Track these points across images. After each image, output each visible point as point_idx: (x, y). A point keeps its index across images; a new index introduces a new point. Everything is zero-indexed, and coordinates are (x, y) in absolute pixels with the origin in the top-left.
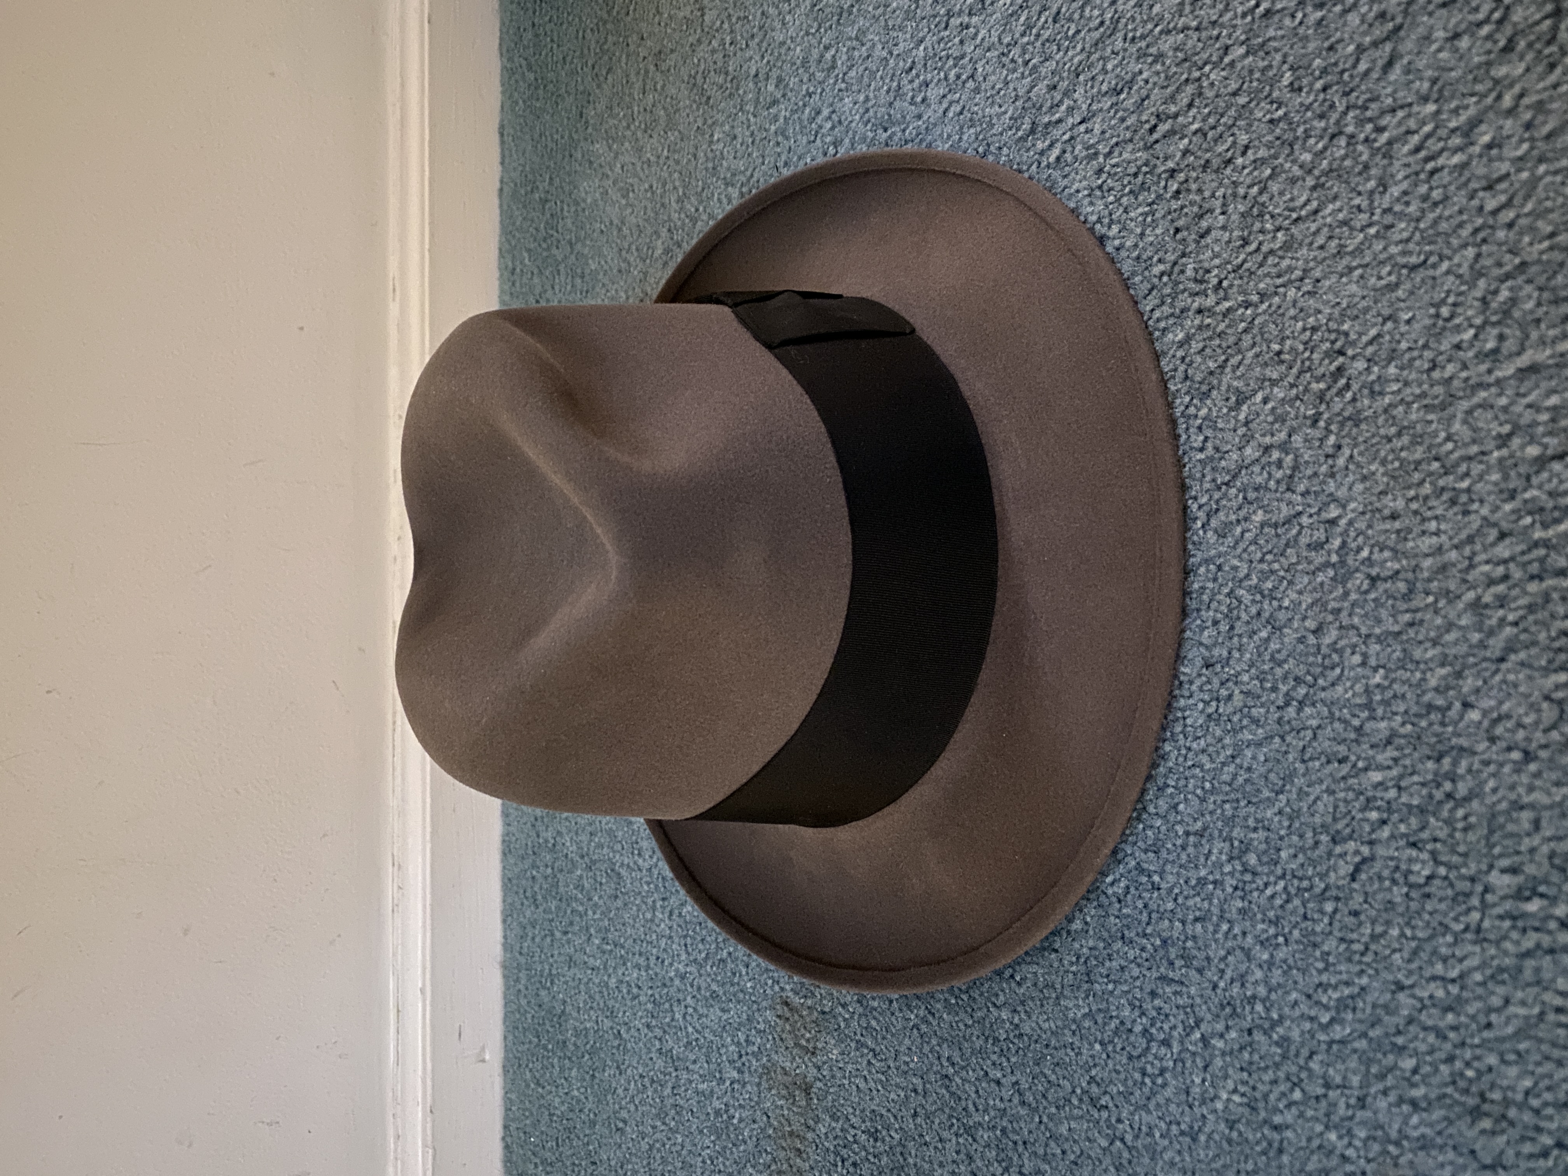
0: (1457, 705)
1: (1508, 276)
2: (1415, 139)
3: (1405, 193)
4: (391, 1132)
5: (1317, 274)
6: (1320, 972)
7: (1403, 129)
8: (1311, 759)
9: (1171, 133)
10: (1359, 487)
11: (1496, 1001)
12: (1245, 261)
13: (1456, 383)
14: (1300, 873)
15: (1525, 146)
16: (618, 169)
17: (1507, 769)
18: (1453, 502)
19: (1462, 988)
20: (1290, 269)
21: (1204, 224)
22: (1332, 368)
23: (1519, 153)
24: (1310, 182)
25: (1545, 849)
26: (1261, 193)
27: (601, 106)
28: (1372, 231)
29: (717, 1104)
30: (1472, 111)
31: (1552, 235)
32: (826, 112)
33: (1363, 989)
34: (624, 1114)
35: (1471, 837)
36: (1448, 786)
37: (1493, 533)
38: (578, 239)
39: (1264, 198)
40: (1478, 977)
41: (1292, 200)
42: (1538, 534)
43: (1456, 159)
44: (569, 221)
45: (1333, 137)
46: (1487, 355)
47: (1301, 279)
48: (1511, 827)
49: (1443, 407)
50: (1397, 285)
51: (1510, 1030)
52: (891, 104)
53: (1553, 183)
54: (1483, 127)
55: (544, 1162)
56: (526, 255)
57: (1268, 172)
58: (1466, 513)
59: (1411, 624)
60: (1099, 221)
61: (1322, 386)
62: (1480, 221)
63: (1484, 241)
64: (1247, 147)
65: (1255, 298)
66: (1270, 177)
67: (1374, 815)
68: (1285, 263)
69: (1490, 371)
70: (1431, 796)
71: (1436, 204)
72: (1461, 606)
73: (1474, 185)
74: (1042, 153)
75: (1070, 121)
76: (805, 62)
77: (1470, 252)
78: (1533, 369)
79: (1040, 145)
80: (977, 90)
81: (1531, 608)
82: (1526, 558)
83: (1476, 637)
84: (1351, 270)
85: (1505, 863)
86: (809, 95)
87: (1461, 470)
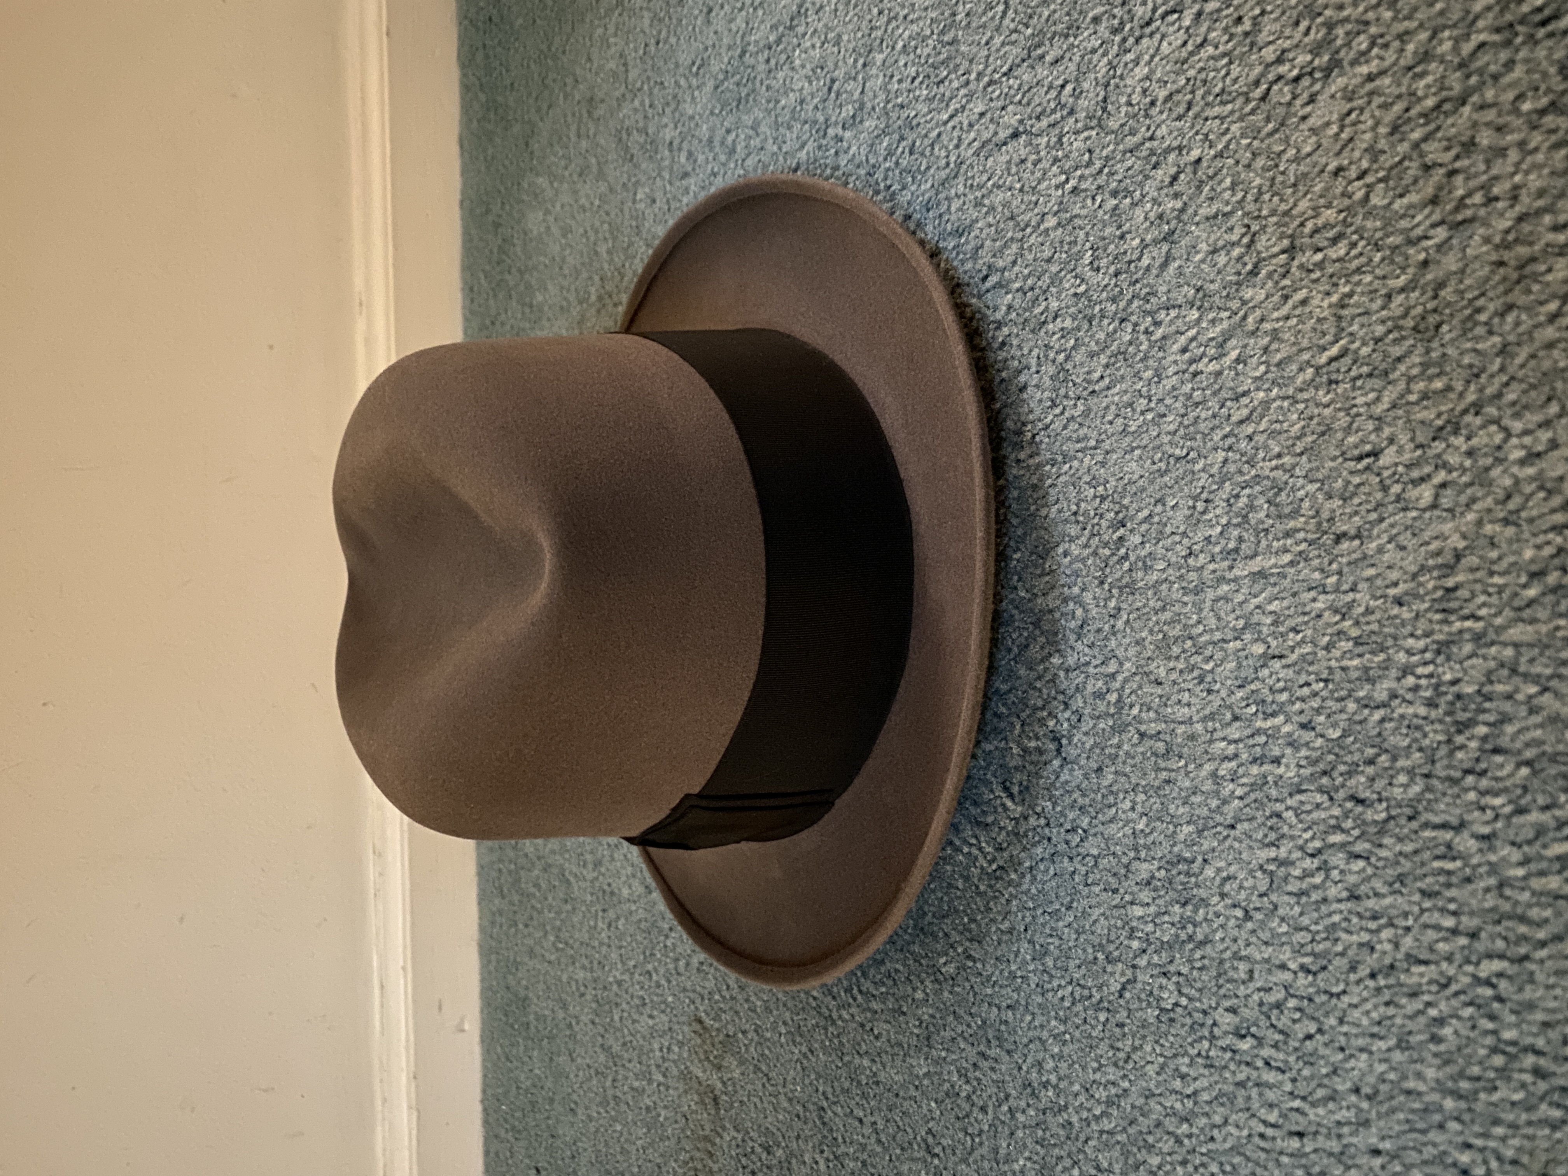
0: (1200, 859)
1: (1247, 485)
2: (1183, 340)
3: (1174, 389)
4: (379, 1096)
5: (1108, 446)
6: (1095, 1071)
7: (1173, 328)
8: (1093, 884)
9: (999, 285)
10: (1133, 649)
11: (1217, 1119)
12: (1052, 422)
13: (1206, 572)
14: (1082, 982)
15: (1263, 368)
16: (558, 207)
17: (1231, 923)
18: (1201, 680)
19: (1195, 1103)
20: (1086, 438)
22: (1115, 537)
23: (1258, 374)
24: (1103, 359)
25: (1256, 997)
26: (1066, 360)
27: (544, 140)
28: (1149, 416)
29: (648, 1102)
30: (1225, 325)
31: (1279, 456)
33: (1125, 1090)
35: (1205, 977)
36: (1190, 929)
37: (1228, 714)
38: (526, 268)
39: (1069, 366)
40: (1206, 1096)
41: (1089, 373)
42: (1259, 724)
43: (1214, 367)
45: (1123, 320)
46: (1229, 554)
47: (1095, 449)
48: (1233, 974)
49: (1197, 592)
50: (1167, 471)
51: (1228, 1145)
53: (1281, 408)
54: (1233, 342)
55: (513, 1128)
56: (481, 274)
57: (1072, 342)
58: (1210, 691)
59: (1168, 782)
61: (1107, 552)
62: (1227, 428)
63: (1230, 448)
64: (1057, 314)
66: (1074, 347)
67: (1135, 944)
68: (1082, 432)
69: (1231, 568)
70: (1177, 936)
71: (1197, 404)
72: (1203, 772)
73: (1224, 394)
76: (710, 141)
77: (1221, 455)
78: (1262, 574)
81: (1252, 787)
82: (1251, 742)
83: (1215, 803)
84: (1132, 449)
85: (1227, 1004)
86: (715, 175)
87: (1208, 653)
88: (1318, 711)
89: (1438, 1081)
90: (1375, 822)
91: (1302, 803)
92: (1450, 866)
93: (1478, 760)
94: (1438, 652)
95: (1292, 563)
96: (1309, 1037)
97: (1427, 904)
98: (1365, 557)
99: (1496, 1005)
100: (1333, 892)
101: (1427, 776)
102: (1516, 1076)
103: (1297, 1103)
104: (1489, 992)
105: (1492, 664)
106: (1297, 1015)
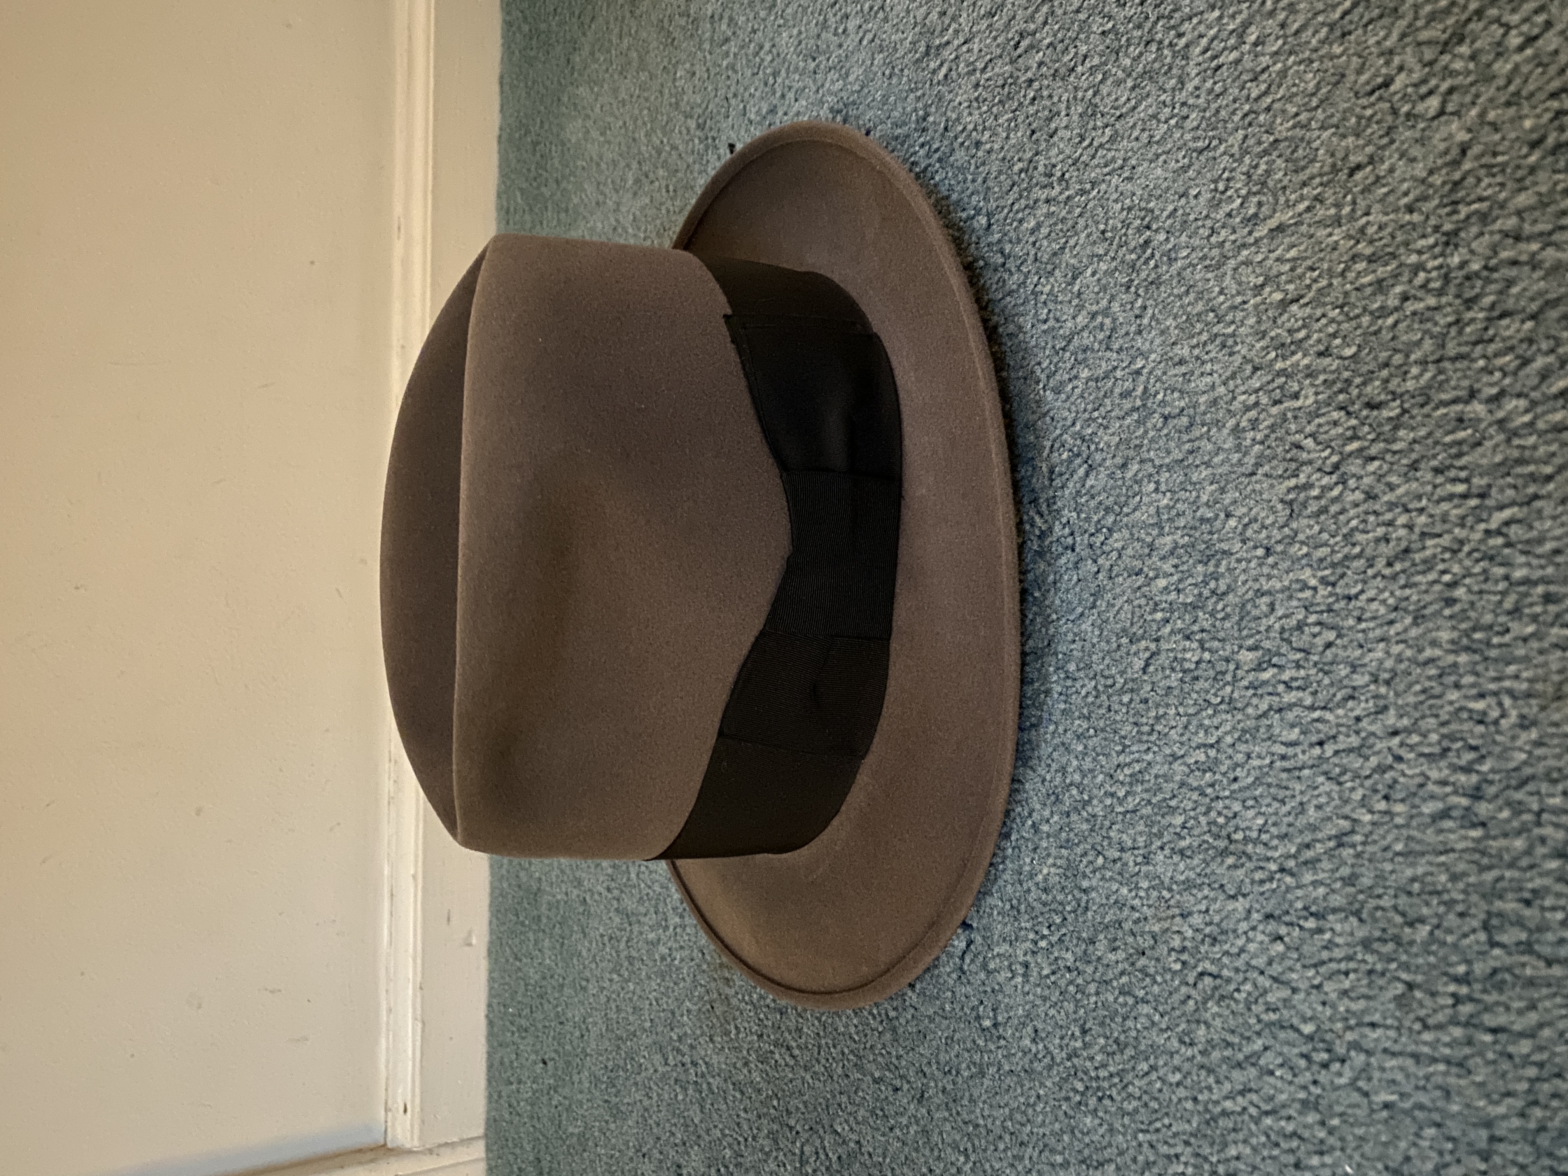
0: (1222, 515)
1: (1266, 152)
2: (1204, 42)
3: (1197, 88)
4: (384, 1006)
5: (1133, 162)
6: (1119, 754)
7: (1196, 33)
8: (1117, 576)
9: (1031, 47)
10: (1158, 341)
11: (1240, 758)
12: (1081, 155)
13: (1227, 245)
14: (1106, 673)
15: (1280, 42)
16: (597, 110)
17: (1253, 564)
18: (1224, 346)
19: (1218, 751)
20: (1114, 160)
21: (1053, 126)
22: (1141, 241)
23: (1274, 49)
24: (1130, 83)
25: (1277, 626)
26: (1094, 95)
27: (585, 52)
28: (1173, 122)
30: (1244, 15)
31: (1297, 115)
32: (767, 46)
33: (1149, 764)
34: (587, 974)
35: (1227, 625)
36: (1213, 584)
37: (1249, 368)
38: (563, 176)
39: (1097, 100)
40: (1229, 740)
41: (1117, 99)
42: (1279, 365)
43: (1234, 55)
44: (556, 162)
45: (1148, 43)
46: (1249, 220)
47: (1122, 168)
48: (1255, 612)
49: (1219, 266)
50: (1189, 166)
51: (1250, 780)
52: (819, 36)
53: (1298, 72)
54: (1253, 28)
55: (520, 1028)
56: (518, 194)
57: (1100, 77)
58: (1231, 354)
59: (1191, 452)
60: (975, 129)
61: (1133, 256)
62: (1247, 107)
63: (1250, 124)
64: (1085, 57)
65: (1088, 186)
66: (1101, 82)
67: (1159, 616)
68: (1110, 155)
69: (1250, 233)
70: (1200, 594)
71: (1218, 96)
72: (1225, 431)
73: (1245, 77)
74: (934, 72)
75: (956, 42)
77: (1241, 132)
78: (1280, 228)
79: (932, 65)
80: (886, 20)
81: (1272, 428)
82: (1270, 387)
83: (1236, 457)
84: (1158, 156)
85: (1250, 642)
86: (754, 31)
87: (1229, 318)
88: (1334, 336)
89: (1452, 642)
90: (1390, 419)
91: (1320, 425)
92: (1461, 435)
93: (1486, 329)
94: (1447, 244)
95: (1309, 209)
96: (1329, 645)
97: (1440, 480)
98: (1378, 178)
99: (1507, 551)
100: (1350, 497)
101: (1438, 361)
102: (1527, 611)
103: (1317, 714)
104: (1500, 541)
105: (1497, 237)
106: (1317, 629)
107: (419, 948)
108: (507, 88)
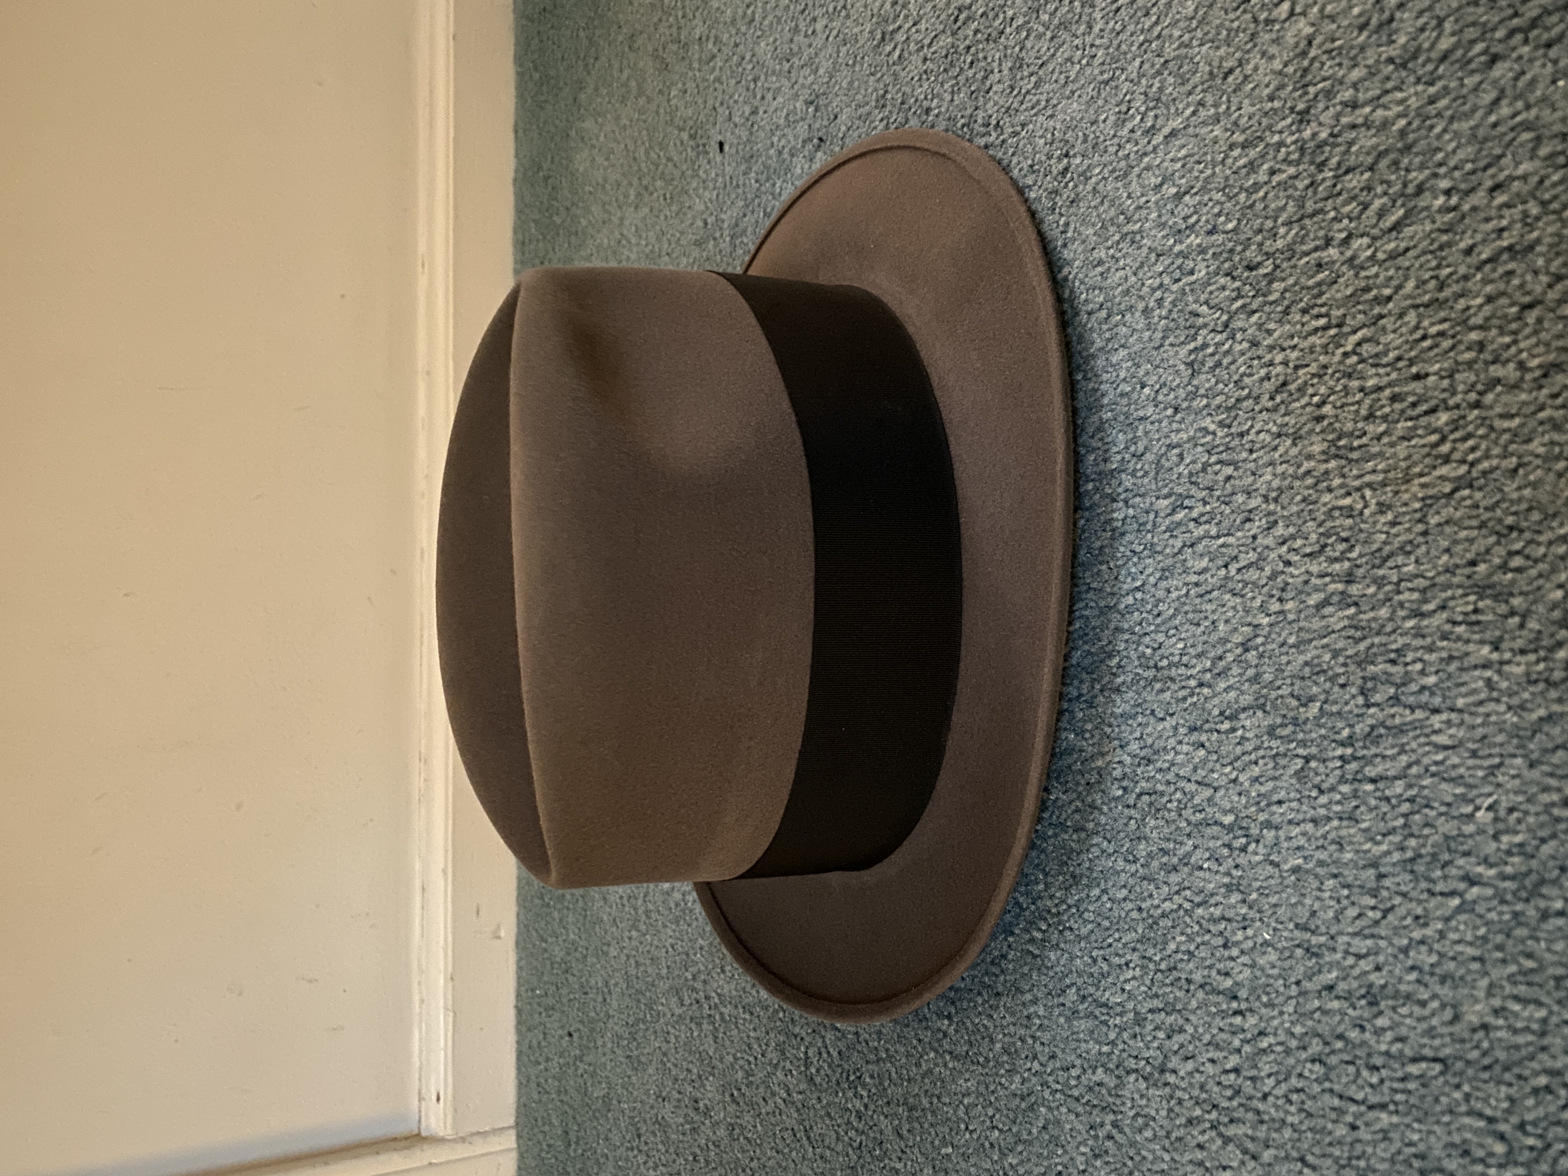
0: (1138, 387)
1: (1159, 73)
3: (1102, 30)
4: (416, 998)
5: (1055, 102)
9: (968, 18)
10: (1080, 249)
12: (1012, 103)
13: (1132, 156)
16: (602, 139)
17: (1164, 424)
18: (1133, 242)
20: (1038, 102)
21: (988, 83)
24: (1049, 34)
25: (1186, 472)
26: (1021, 50)
27: (590, 91)
28: (1084, 61)
32: (748, 57)
34: (608, 938)
35: (1146, 480)
36: (1133, 449)
37: (1153, 257)
38: (573, 204)
39: (1024, 54)
40: (1152, 580)
41: (1039, 51)
42: (1177, 248)
44: (566, 191)
46: (1148, 132)
47: (1045, 108)
48: (1167, 465)
49: (1126, 175)
50: (1098, 97)
51: (1171, 611)
52: (791, 41)
55: (547, 1008)
56: (532, 225)
57: (1025, 34)
58: (1139, 248)
60: (926, 98)
62: (1142, 38)
63: (1145, 52)
64: (1012, 19)
65: (1019, 128)
66: (1027, 37)
68: (1035, 99)
69: (1149, 142)
71: (1118, 33)
72: (1138, 314)
74: (889, 54)
75: (907, 26)
76: (733, 21)
77: (1138, 60)
78: (1173, 134)
79: (888, 48)
80: (848, 16)
81: (1174, 303)
82: (1171, 269)
83: (1147, 334)
84: (1073, 92)
85: (1165, 491)
86: (736, 45)
87: (1136, 217)
88: (1219, 215)
89: (1324, 452)
90: (1266, 275)
91: (1211, 293)
92: (1321, 276)
93: (1335, 186)
94: (1301, 121)
95: (1194, 113)
96: (1229, 478)
97: (1306, 318)
98: (1246, 77)
99: (1360, 366)
100: (1238, 348)
101: (1300, 219)
102: (1379, 413)
103: (1221, 541)
104: (1355, 359)
105: (1339, 108)
106: (1218, 467)
107: (450, 939)
108: (521, 132)
